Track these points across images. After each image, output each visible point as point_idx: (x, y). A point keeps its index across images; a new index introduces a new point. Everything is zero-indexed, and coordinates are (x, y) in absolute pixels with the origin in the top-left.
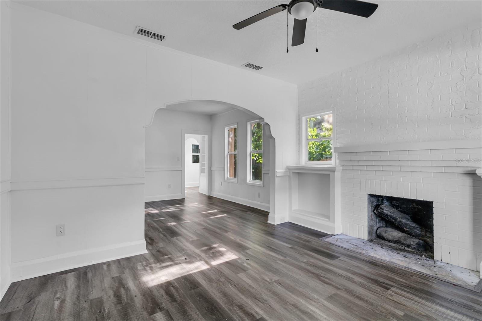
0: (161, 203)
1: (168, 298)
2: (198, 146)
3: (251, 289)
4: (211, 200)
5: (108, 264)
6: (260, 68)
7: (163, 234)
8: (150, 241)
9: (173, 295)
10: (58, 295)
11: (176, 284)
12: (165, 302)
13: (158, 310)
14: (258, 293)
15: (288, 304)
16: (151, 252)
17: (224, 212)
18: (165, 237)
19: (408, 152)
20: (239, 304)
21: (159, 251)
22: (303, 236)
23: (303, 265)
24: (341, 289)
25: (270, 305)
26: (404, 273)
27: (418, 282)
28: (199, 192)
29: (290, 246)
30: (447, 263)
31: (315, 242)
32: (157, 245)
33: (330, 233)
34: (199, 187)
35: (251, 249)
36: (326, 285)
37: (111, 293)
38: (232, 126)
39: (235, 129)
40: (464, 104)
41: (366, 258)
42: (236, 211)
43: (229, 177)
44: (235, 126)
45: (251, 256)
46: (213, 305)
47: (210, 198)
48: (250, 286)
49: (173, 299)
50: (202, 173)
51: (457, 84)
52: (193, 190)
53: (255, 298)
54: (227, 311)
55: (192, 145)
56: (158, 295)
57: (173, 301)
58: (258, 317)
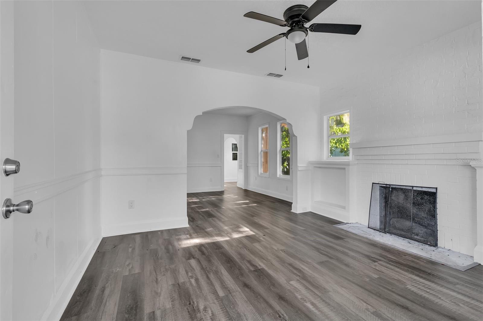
0: (204, 194)
1: (200, 253)
2: (236, 144)
3: (260, 253)
4: (247, 193)
5: (162, 231)
6: (281, 76)
7: (202, 216)
8: (191, 219)
9: (204, 251)
10: (131, 245)
11: (206, 246)
12: (197, 254)
13: (193, 258)
14: (265, 255)
15: (285, 263)
16: (192, 226)
17: (255, 202)
18: (203, 218)
19: (413, 146)
20: (248, 260)
21: (197, 226)
22: (319, 222)
23: (309, 242)
24: (334, 259)
25: (272, 262)
26: (399, 254)
27: (408, 260)
28: (237, 186)
29: (303, 229)
30: (449, 249)
31: (328, 227)
32: (196, 222)
33: (345, 222)
34: (237, 182)
35: (269, 229)
36: (321, 255)
37: (163, 247)
38: (265, 125)
39: (267, 128)
40: (467, 100)
41: (369, 241)
42: (265, 201)
43: (262, 172)
44: (267, 126)
45: (268, 233)
46: (230, 259)
47: (246, 191)
48: (260, 251)
49: (203, 253)
50: (239, 169)
51: (459, 81)
52: (232, 184)
53: (262, 258)
54: (239, 262)
55: (232, 144)
56: (193, 250)
57: (203, 255)
58: (260, 268)
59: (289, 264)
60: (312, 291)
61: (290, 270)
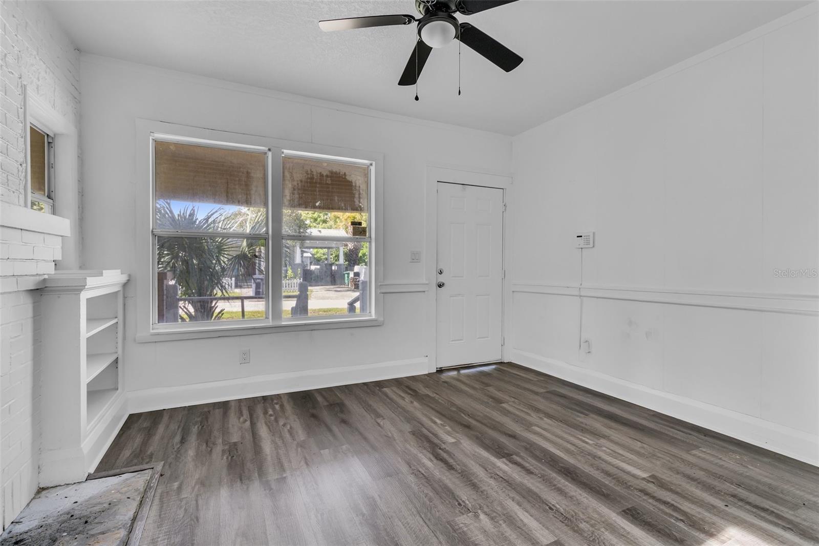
14: (504, 490)
25: (487, 473)
58: (504, 459)
59: (453, 469)
60: (430, 432)
61: (452, 458)
